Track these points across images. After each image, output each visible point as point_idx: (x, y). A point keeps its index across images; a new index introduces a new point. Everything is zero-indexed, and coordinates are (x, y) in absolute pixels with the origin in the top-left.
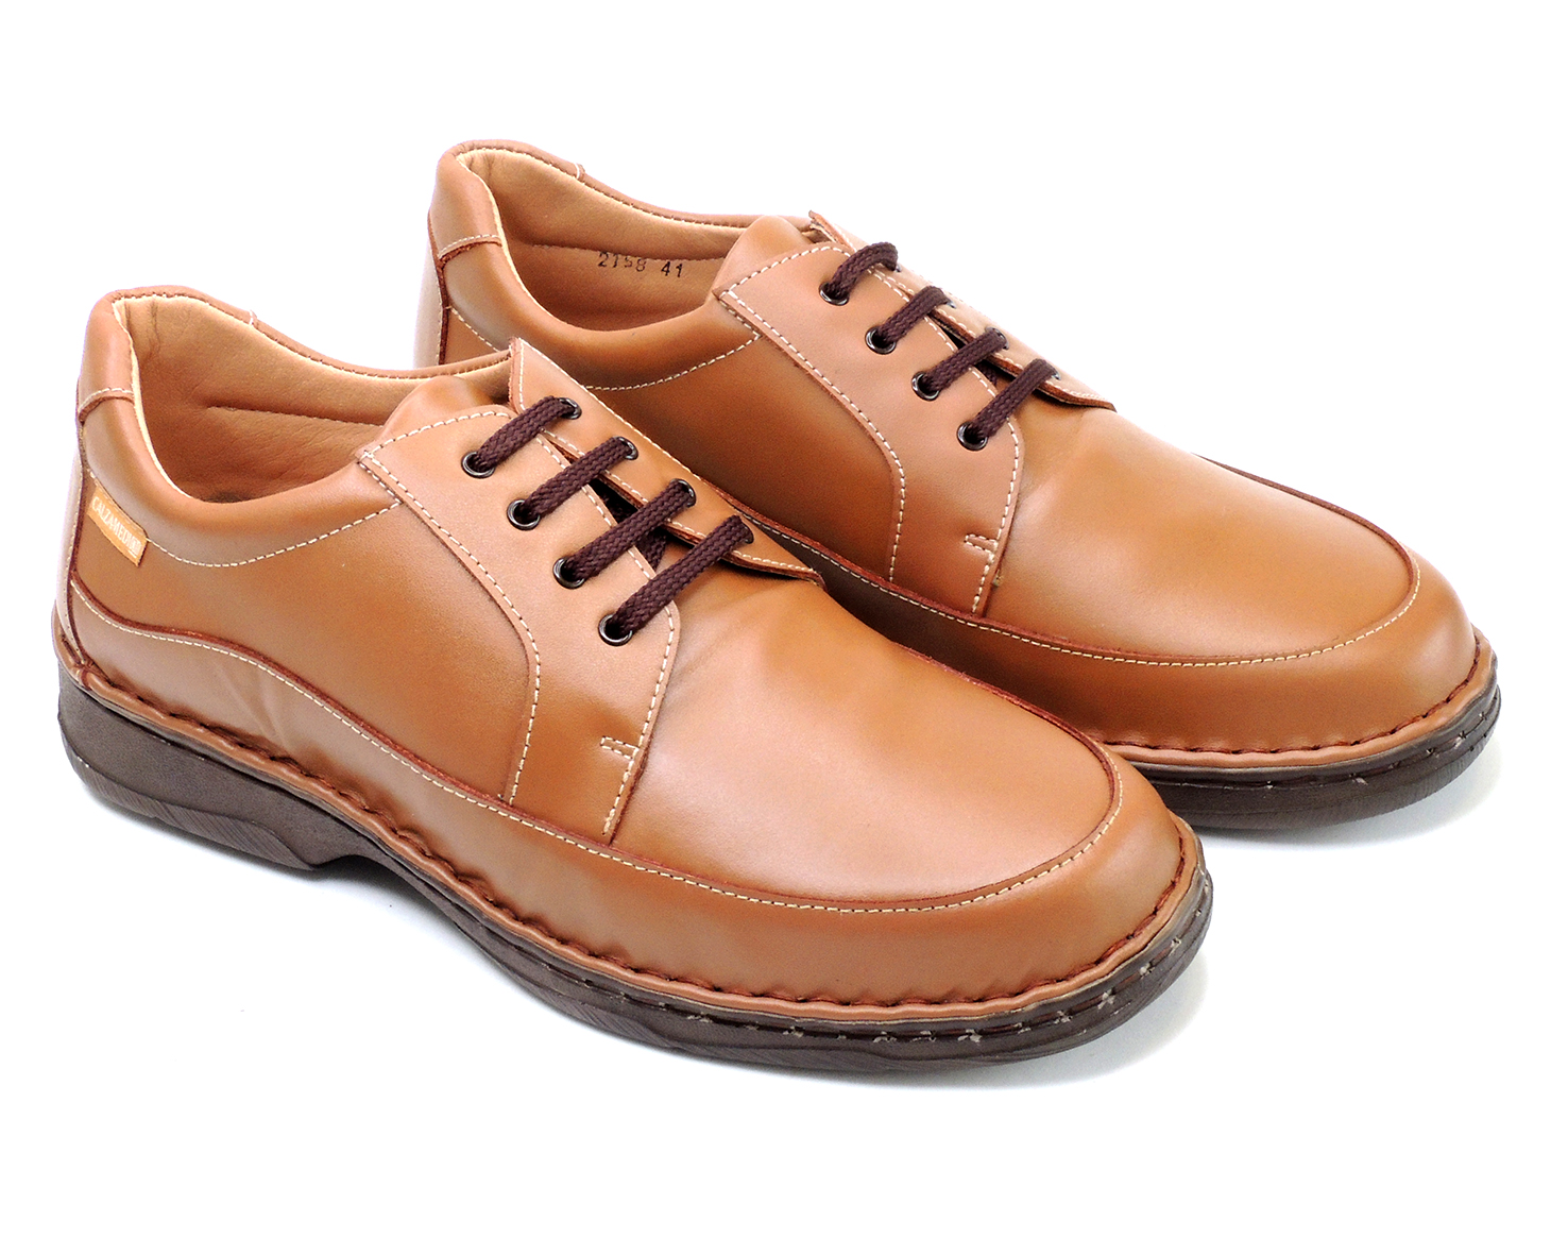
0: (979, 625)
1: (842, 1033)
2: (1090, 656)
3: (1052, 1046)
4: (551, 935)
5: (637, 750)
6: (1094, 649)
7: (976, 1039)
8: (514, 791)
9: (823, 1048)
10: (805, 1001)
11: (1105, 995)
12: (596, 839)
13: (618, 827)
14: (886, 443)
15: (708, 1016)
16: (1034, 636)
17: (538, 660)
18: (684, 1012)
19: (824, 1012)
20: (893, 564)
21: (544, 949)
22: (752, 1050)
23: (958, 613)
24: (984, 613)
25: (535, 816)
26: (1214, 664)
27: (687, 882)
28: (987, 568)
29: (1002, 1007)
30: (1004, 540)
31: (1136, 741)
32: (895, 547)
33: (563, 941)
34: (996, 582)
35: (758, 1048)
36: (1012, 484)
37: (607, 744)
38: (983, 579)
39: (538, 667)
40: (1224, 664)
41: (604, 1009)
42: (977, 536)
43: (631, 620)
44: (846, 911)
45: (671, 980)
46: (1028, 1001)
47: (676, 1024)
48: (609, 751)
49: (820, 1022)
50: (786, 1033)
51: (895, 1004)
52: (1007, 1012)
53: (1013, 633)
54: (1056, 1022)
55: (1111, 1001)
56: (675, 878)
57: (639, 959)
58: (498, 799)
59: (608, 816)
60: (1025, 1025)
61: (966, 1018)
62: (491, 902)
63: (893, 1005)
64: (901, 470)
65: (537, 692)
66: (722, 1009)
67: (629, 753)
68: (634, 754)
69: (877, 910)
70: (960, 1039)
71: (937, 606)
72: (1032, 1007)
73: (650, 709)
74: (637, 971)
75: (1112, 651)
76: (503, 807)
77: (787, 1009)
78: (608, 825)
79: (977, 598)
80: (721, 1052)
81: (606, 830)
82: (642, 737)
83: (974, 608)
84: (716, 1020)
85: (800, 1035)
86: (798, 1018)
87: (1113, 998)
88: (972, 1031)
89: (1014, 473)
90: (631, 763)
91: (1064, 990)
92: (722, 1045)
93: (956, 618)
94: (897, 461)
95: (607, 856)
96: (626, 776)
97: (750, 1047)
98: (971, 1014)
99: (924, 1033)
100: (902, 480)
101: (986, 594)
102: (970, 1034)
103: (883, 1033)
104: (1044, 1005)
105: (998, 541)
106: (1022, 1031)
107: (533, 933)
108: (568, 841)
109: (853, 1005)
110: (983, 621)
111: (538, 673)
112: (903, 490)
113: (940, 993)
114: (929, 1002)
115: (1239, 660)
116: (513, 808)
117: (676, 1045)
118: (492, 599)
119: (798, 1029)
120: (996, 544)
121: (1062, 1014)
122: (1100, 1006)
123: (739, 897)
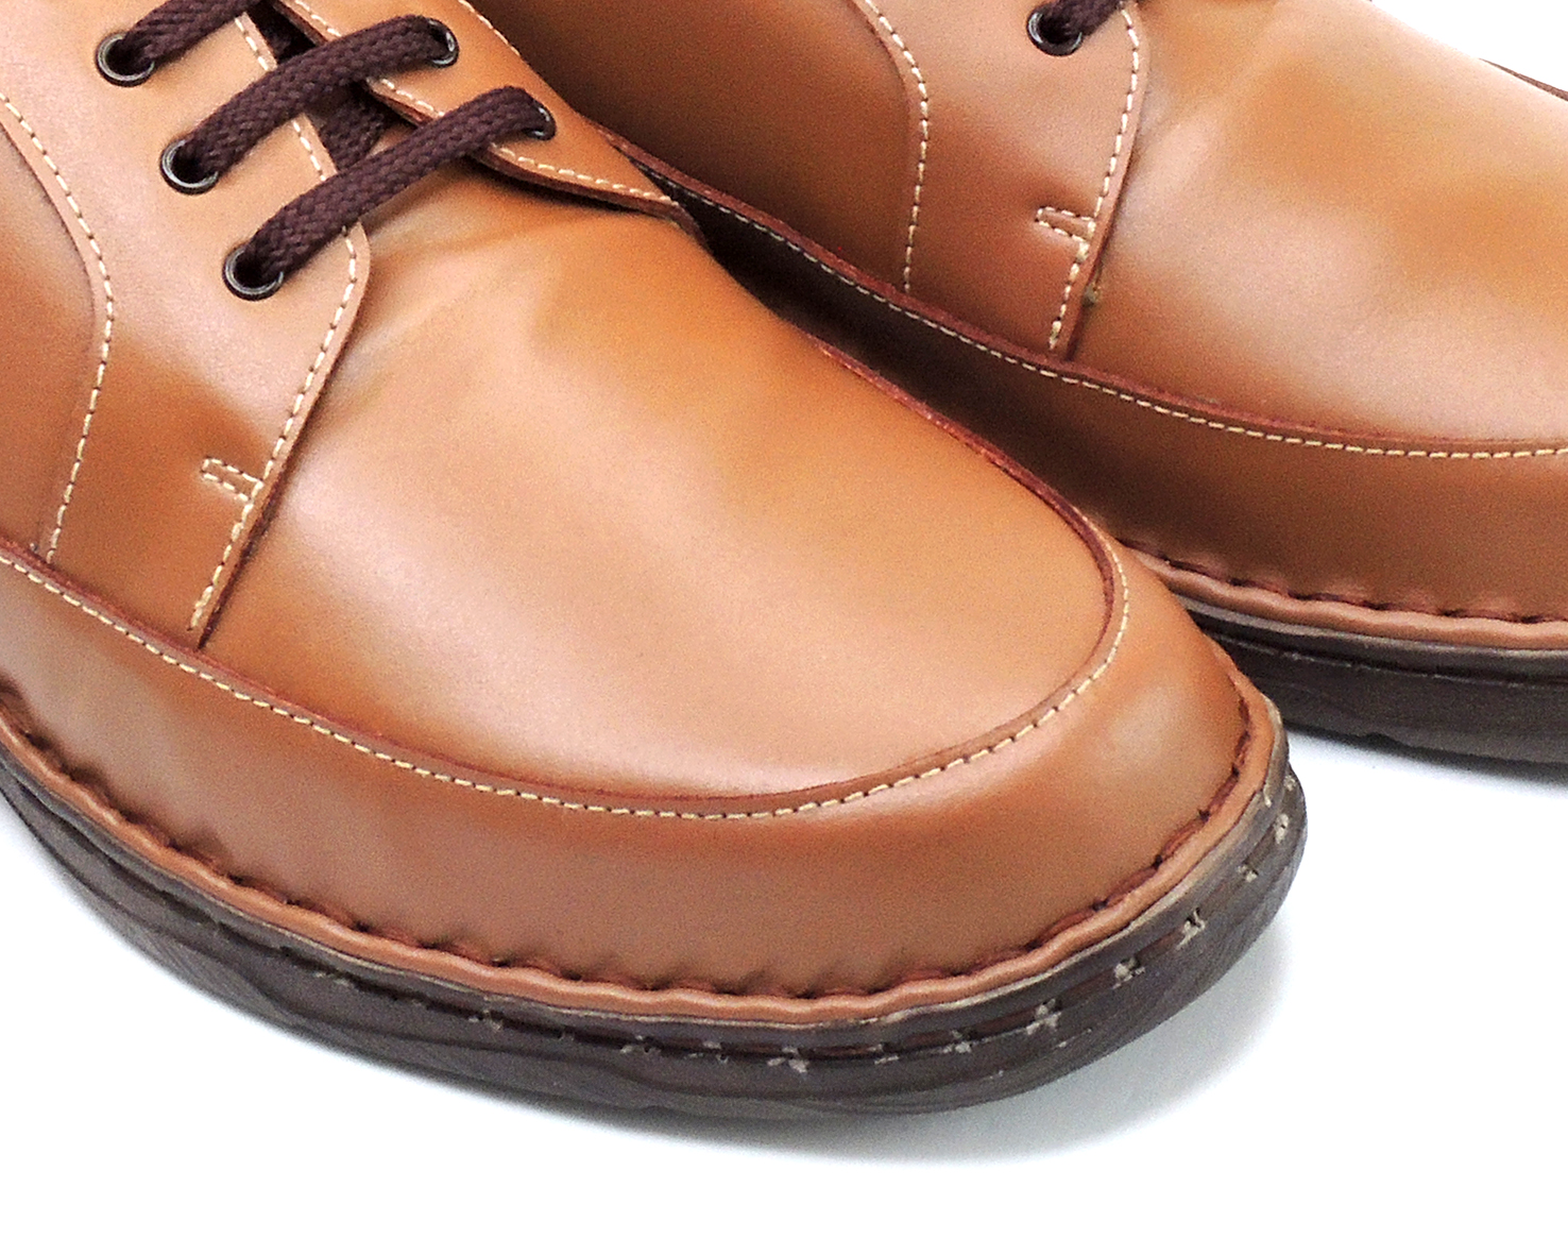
0: (1062, 374)
1: (569, 1030)
2: (1260, 434)
3: (939, 1093)
4: (112, 801)
5: (259, 485)
6: (1266, 422)
7: (800, 1067)
8: (54, 540)
9: (539, 1055)
10: (503, 964)
11: (1042, 1010)
12: (174, 638)
13: (215, 619)
14: (895, 37)
15: (349, 977)
16: (1160, 397)
17: (110, 311)
18: (310, 964)
19: (534, 988)
20: (908, 260)
21: (98, 827)
22: (419, 1043)
23: (1024, 353)
24: (1071, 351)
25: (85, 589)
26: (1486, 455)
27: (317, 728)
28: (1075, 269)
29: (844, 1011)
30: (1106, 218)
31: (1348, 594)
32: (912, 228)
33: (131, 816)
34: (1093, 296)
35: (428, 1040)
36: (1125, 118)
37: (213, 470)
38: (1068, 289)
39: (109, 324)
40: (1506, 454)
41: (187, 943)
42: (1059, 210)
43: (278, 253)
44: (574, 807)
45: (290, 903)
46: (891, 1007)
47: (300, 984)
48: (213, 480)
49: (525, 1004)
50: (474, 1020)
51: (661, 985)
52: (851, 1021)
53: (1120, 391)
54: (946, 1051)
55: (1052, 1020)
56: (297, 719)
57: (243, 860)
58: (28, 550)
59: (200, 598)
60: (889, 1049)
61: (777, 1026)
62: (28, 736)
63: (654, 989)
64: (922, 87)
65: (102, 367)
66: (365, 964)
67: (246, 489)
68: (254, 494)
69: (625, 811)
70: (771, 1063)
71: (987, 338)
72: (897, 1016)
73: (292, 415)
74: (239, 880)
75: (1299, 427)
76: (34, 567)
77: (473, 976)
78: (198, 614)
79: (1057, 325)
80: (376, 1043)
81: (194, 623)
82: (270, 464)
83: (1053, 342)
84: (362, 983)
85: (497, 1027)
86: (489, 993)
87: (1055, 1016)
88: (793, 1051)
89: (1130, 98)
90: (248, 508)
91: (961, 994)
92: (373, 1030)
93: (1021, 361)
94: (915, 71)
95: (192, 670)
96: (237, 530)
97: (419, 1038)
98: (787, 1018)
99: (710, 1045)
100: (924, 105)
101: (1074, 316)
102: (791, 1056)
103: (640, 1037)
104: (919, 1017)
105: (1096, 219)
106: (883, 1060)
107: (86, 799)
108: (131, 637)
109: (586, 981)
110: (1068, 367)
111: (108, 333)
112: (925, 123)
113: (737, 971)
114: (721, 989)
115: (1532, 448)
116: (52, 570)
117: (303, 1021)
118: (48, 199)
119: (496, 1016)
120: (1092, 226)
121: (956, 1035)
122: (1030, 1029)
123: (398, 763)
